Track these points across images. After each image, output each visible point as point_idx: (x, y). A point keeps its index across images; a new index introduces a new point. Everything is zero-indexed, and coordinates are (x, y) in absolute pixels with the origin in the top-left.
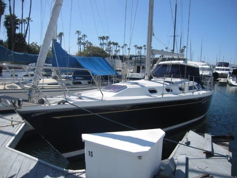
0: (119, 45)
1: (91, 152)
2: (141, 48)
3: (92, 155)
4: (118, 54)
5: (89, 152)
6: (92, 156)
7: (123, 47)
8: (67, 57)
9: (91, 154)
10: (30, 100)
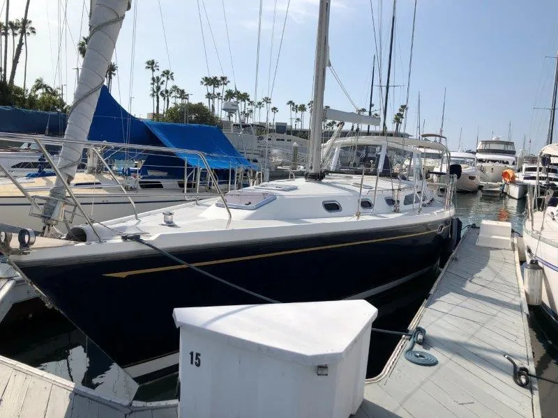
0: (252, 99)
1: (198, 355)
2: (302, 108)
3: (197, 361)
4: (250, 121)
5: (192, 354)
6: (198, 365)
7: (260, 103)
8: (125, 121)
9: (196, 359)
10: (49, 230)
